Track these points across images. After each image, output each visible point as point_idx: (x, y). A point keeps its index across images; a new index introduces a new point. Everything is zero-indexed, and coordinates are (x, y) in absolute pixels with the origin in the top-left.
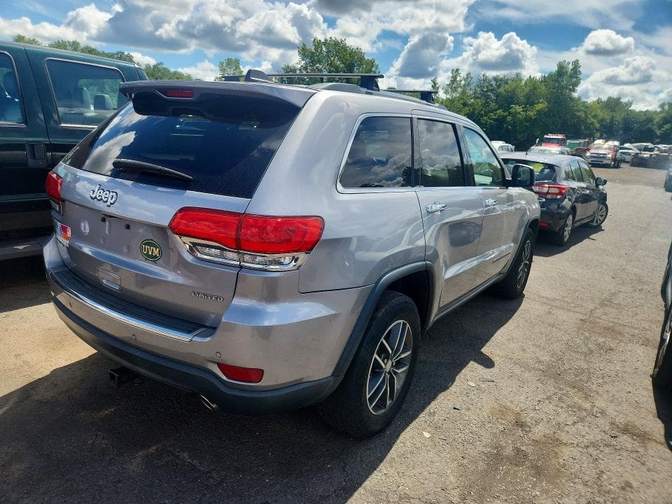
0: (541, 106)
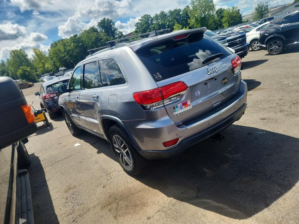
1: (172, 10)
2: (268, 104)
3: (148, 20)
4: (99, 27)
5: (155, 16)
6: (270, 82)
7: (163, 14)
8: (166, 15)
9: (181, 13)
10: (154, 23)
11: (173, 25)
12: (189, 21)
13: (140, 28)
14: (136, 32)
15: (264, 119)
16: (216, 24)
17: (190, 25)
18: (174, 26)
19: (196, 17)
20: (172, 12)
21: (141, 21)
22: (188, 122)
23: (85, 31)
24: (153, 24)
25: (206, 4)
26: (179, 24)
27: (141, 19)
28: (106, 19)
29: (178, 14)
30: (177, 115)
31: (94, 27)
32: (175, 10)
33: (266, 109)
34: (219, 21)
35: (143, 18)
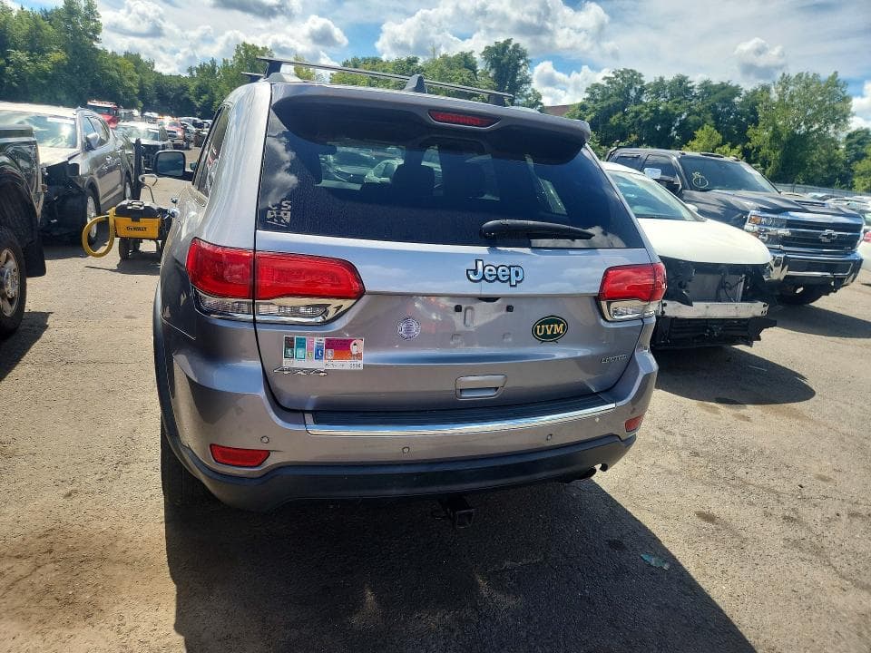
0: (57, 56)
1: (714, 83)
2: (773, 474)
3: (630, 86)
4: (486, 59)
5: (656, 84)
6: (844, 406)
7: (681, 84)
8: (688, 90)
9: (737, 99)
10: (645, 101)
11: (699, 126)
12: (750, 132)
13: (596, 101)
14: (583, 107)
15: (709, 518)
16: (831, 168)
17: (749, 145)
18: (700, 130)
19: (776, 128)
20: (712, 86)
21: (608, 83)
22: (333, 412)
23: (445, 57)
24: (641, 101)
25: (823, 101)
26: (717, 128)
27: (609, 78)
28: (513, 42)
29: (727, 101)
30: (292, 371)
31: (471, 53)
32: (723, 87)
33: (751, 487)
34: (845, 163)
35: (617, 77)
